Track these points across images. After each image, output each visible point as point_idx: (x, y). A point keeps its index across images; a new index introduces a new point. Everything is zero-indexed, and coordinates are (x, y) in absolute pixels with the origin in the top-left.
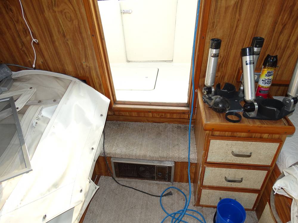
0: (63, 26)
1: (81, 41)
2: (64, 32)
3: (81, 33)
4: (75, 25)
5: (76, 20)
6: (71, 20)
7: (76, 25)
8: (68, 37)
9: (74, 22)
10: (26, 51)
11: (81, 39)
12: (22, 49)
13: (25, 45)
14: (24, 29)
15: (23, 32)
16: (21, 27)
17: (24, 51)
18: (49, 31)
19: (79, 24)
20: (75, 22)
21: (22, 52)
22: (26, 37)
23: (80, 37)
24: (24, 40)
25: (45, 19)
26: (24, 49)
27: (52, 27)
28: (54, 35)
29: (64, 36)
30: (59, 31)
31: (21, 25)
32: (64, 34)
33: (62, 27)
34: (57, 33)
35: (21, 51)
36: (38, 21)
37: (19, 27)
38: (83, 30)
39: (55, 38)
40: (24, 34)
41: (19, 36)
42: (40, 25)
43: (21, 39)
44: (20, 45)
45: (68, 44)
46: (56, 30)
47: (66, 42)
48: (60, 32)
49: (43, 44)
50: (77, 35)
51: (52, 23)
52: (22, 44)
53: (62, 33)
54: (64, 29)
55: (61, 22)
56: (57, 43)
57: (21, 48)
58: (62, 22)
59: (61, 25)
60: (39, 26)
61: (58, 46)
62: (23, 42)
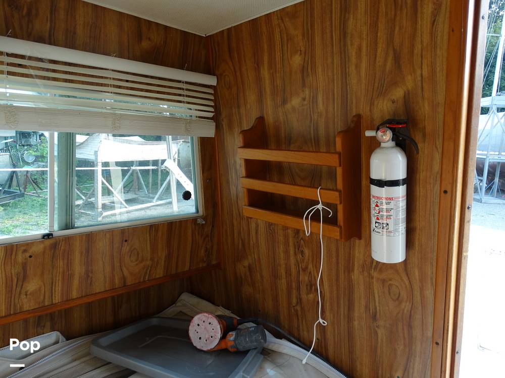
0: (379, 303)
1: (407, 340)
2: (376, 312)
3: (410, 327)
4: (403, 310)
5: (408, 304)
6: (398, 299)
7: (405, 312)
8: (381, 323)
9: (404, 304)
10: (300, 313)
11: (406, 336)
12: (296, 308)
13: (301, 303)
14: (310, 281)
15: (307, 285)
16: (306, 278)
17: (297, 311)
18: (349, 301)
19: (412, 311)
20: (406, 306)
21: (293, 311)
22: (308, 294)
23: (406, 332)
24: (304, 296)
25: (350, 281)
26: (298, 308)
27: (356, 297)
28: (356, 309)
29: (374, 317)
30: (367, 307)
31: (308, 275)
32: (375, 316)
33: (375, 303)
34: (363, 309)
35: (292, 309)
36: (337, 280)
37: (304, 278)
38: (417, 323)
39: (356, 314)
40: (307, 288)
41: (298, 289)
42: (338, 286)
43: (299, 294)
44: (294, 301)
45: (376, 333)
46: (363, 303)
47: (374, 329)
48: (370, 310)
49: (332, 315)
50: (400, 326)
51: (360, 291)
52: (299, 300)
53: (371, 311)
54: (378, 308)
55: (376, 295)
56: (356, 323)
57: (294, 305)
58: (379, 297)
59: (375, 300)
60: (335, 288)
61: (356, 329)
62: (301, 299)
